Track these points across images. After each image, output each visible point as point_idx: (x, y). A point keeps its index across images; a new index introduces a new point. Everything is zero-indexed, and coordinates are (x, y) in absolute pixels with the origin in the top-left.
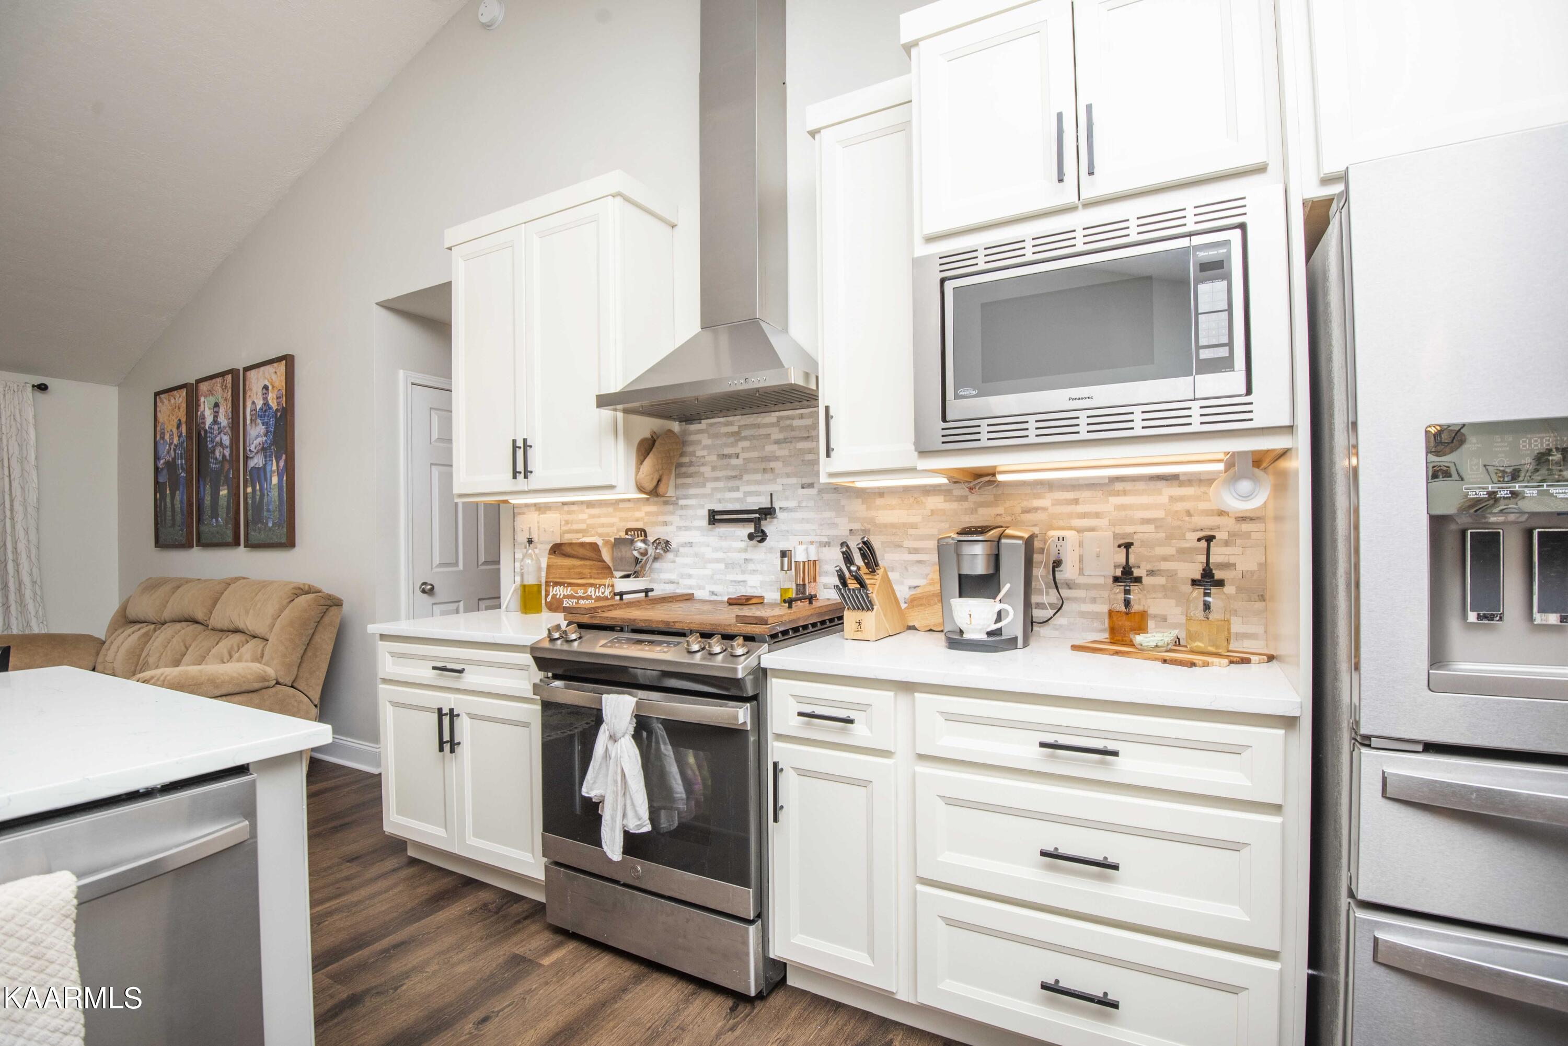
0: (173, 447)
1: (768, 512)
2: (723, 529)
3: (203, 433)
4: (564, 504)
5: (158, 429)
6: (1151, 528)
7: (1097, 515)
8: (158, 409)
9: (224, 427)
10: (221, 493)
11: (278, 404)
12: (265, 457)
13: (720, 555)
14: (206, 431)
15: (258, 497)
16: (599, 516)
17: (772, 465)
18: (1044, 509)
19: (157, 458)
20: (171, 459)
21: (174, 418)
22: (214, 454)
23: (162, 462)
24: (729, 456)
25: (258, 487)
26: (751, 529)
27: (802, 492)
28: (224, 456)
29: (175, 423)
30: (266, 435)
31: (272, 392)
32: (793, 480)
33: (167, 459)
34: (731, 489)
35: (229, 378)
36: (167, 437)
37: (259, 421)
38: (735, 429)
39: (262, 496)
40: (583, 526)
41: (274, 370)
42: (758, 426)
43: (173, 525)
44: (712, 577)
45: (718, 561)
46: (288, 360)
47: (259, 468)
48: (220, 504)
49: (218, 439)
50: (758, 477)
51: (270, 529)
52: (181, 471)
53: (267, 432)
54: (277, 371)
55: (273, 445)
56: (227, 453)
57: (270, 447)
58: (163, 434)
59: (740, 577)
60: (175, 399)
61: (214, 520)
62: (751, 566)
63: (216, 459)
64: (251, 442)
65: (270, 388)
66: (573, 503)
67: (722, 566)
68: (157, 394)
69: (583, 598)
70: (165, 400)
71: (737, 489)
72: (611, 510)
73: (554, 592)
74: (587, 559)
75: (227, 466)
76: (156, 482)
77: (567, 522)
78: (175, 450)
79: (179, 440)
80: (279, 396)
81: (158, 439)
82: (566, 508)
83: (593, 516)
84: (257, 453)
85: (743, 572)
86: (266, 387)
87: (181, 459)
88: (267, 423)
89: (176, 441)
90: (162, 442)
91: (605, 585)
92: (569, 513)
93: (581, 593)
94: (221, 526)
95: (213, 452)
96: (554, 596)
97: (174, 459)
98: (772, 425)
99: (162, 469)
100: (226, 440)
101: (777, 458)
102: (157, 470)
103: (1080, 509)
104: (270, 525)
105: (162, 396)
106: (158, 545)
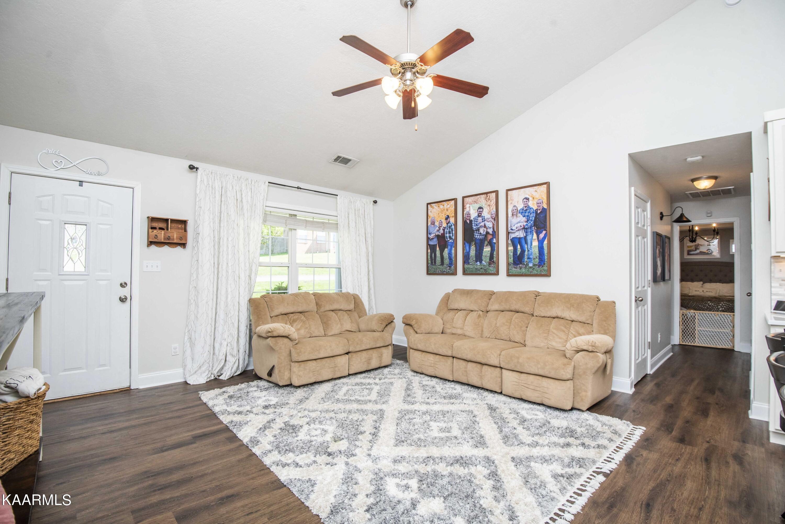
0: (442, 228)
3: (468, 221)
5: (429, 220)
8: (429, 211)
9: (487, 218)
10: (484, 250)
11: (539, 206)
12: (527, 232)
14: (471, 221)
15: (519, 253)
19: (428, 233)
20: (440, 234)
21: (443, 214)
22: (479, 231)
23: (432, 235)
25: (519, 247)
28: (487, 233)
29: (444, 217)
30: (527, 222)
31: (532, 201)
33: (437, 234)
35: (494, 195)
36: (437, 224)
37: (519, 215)
39: (523, 251)
41: (535, 190)
43: (442, 263)
46: (548, 184)
47: (520, 238)
48: (483, 254)
49: (482, 224)
51: (531, 267)
52: (449, 239)
53: (528, 220)
54: (538, 191)
55: (534, 226)
56: (490, 231)
57: (531, 227)
58: (433, 223)
60: (443, 206)
61: (478, 263)
63: (480, 233)
64: (512, 225)
65: (531, 199)
68: (428, 204)
70: (435, 207)
75: (490, 237)
76: (428, 244)
78: (444, 230)
79: (447, 225)
80: (539, 202)
81: (429, 225)
84: (519, 230)
86: (528, 199)
87: (449, 233)
88: (528, 216)
89: (444, 225)
90: (432, 226)
94: (484, 265)
95: (478, 230)
97: (443, 235)
99: (433, 239)
100: (489, 224)
102: (428, 239)
104: (531, 265)
105: (432, 205)
106: (428, 273)
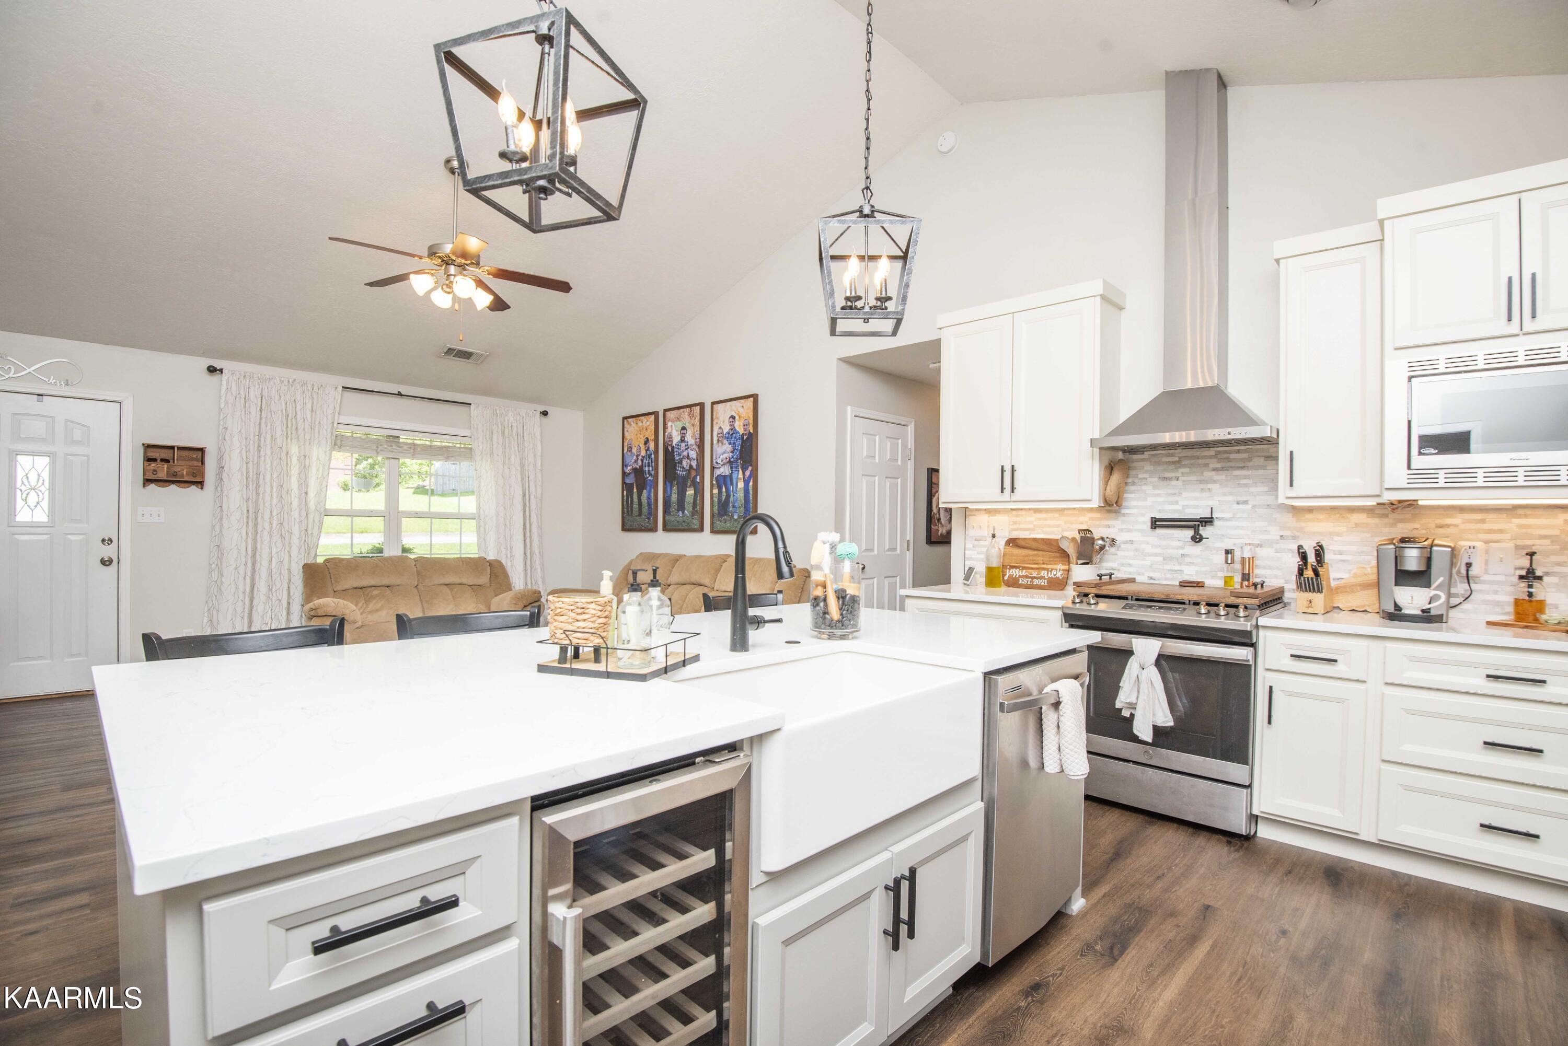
0: (640, 458)
1: (1208, 521)
2: (1160, 531)
3: (670, 448)
4: (1012, 510)
5: (626, 444)
6: (1547, 542)
7: (1501, 531)
8: (625, 430)
9: (691, 445)
10: (688, 493)
11: (745, 430)
12: (732, 468)
13: (1158, 551)
14: (673, 448)
15: (724, 497)
16: (1045, 519)
17: (1210, 486)
19: (624, 465)
20: (638, 467)
21: (641, 436)
22: (681, 464)
23: (629, 468)
24: (1170, 479)
25: (724, 490)
26: (1191, 532)
27: (1236, 506)
28: (691, 467)
29: (643, 440)
30: (732, 452)
31: (739, 421)
32: (1230, 498)
33: (634, 466)
34: (1171, 503)
35: (697, 409)
36: (634, 450)
37: (725, 441)
38: (1177, 459)
39: (728, 496)
40: (1031, 526)
41: (741, 405)
42: (1198, 458)
43: (640, 514)
44: (1151, 567)
45: (1156, 555)
46: (755, 397)
47: (725, 476)
48: (686, 500)
49: (685, 453)
50: (1197, 494)
51: (736, 520)
52: (648, 476)
53: (734, 450)
54: (744, 406)
55: (740, 459)
56: (694, 464)
57: (736, 461)
58: (630, 449)
59: (1177, 568)
60: (642, 422)
61: (680, 512)
62: (1187, 560)
63: (683, 468)
64: (718, 457)
65: (737, 418)
66: (1022, 509)
67: (1161, 559)
68: (624, 418)
69: (1037, 578)
70: (632, 423)
71: (1177, 503)
72: (1057, 515)
73: (1011, 573)
74: (1039, 550)
75: (693, 473)
76: (624, 483)
77: (1015, 523)
78: (642, 460)
79: (646, 453)
80: (745, 424)
81: (625, 452)
82: (1014, 512)
83: (1040, 519)
84: (724, 464)
85: (1180, 564)
86: (733, 417)
87: (649, 466)
88: (734, 443)
89: (643, 453)
90: (629, 453)
91: (1057, 570)
92: (1017, 516)
93: (1035, 574)
94: (687, 517)
95: (681, 462)
96: (1010, 576)
97: (641, 467)
98: (1210, 457)
99: (629, 474)
100: (693, 454)
101: (1214, 482)
102: (624, 474)
103: (1486, 526)
104: (736, 517)
105: (629, 420)
106: (625, 529)
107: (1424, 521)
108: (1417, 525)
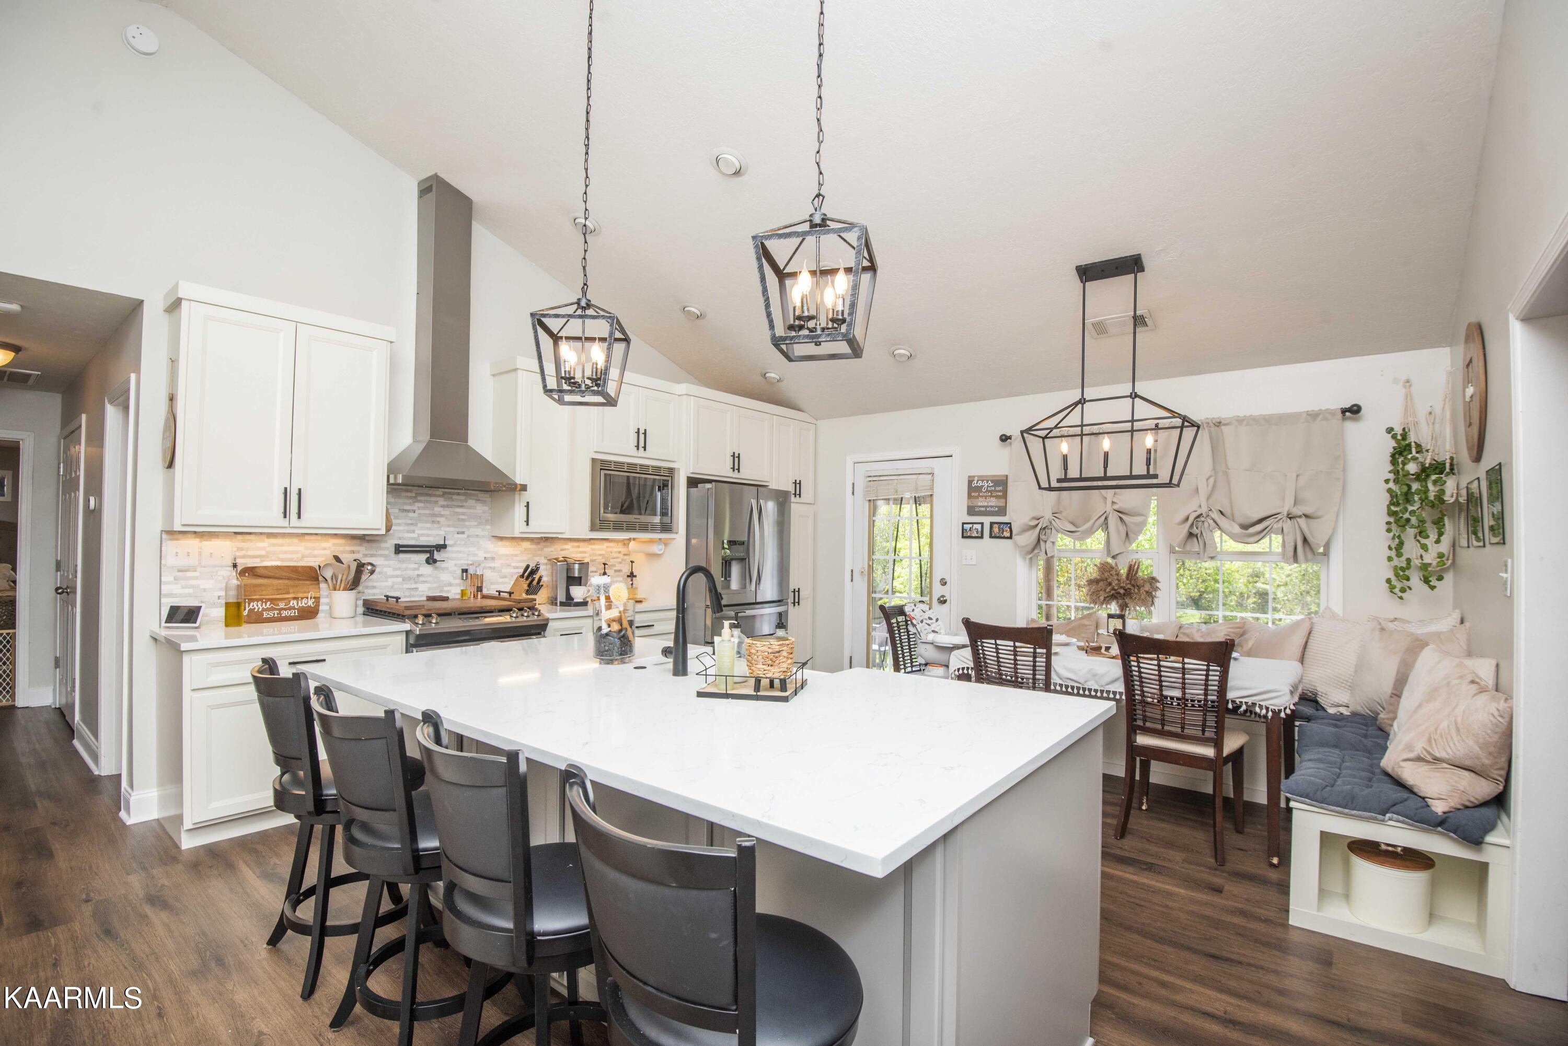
1: (442, 547)
2: (402, 556)
4: (236, 533)
6: (601, 557)
7: (585, 552)
13: (399, 573)
16: (282, 545)
17: (438, 519)
18: (568, 549)
24: (408, 511)
26: (424, 556)
27: (457, 536)
32: (452, 529)
34: (408, 532)
38: (414, 495)
40: (263, 553)
42: (430, 495)
44: (392, 587)
45: (397, 576)
50: (429, 525)
59: (414, 586)
62: (421, 579)
66: (250, 533)
67: (400, 580)
69: (285, 609)
71: (414, 532)
72: (295, 540)
73: (251, 607)
74: (282, 579)
77: (240, 549)
82: (239, 537)
83: (274, 545)
85: (416, 583)
91: (307, 598)
92: (243, 541)
93: (282, 605)
96: (251, 611)
98: (440, 496)
101: (442, 516)
103: (580, 549)
107: (556, 547)
108: (552, 549)
